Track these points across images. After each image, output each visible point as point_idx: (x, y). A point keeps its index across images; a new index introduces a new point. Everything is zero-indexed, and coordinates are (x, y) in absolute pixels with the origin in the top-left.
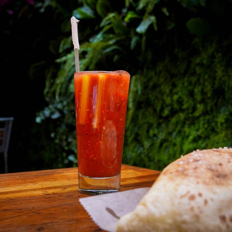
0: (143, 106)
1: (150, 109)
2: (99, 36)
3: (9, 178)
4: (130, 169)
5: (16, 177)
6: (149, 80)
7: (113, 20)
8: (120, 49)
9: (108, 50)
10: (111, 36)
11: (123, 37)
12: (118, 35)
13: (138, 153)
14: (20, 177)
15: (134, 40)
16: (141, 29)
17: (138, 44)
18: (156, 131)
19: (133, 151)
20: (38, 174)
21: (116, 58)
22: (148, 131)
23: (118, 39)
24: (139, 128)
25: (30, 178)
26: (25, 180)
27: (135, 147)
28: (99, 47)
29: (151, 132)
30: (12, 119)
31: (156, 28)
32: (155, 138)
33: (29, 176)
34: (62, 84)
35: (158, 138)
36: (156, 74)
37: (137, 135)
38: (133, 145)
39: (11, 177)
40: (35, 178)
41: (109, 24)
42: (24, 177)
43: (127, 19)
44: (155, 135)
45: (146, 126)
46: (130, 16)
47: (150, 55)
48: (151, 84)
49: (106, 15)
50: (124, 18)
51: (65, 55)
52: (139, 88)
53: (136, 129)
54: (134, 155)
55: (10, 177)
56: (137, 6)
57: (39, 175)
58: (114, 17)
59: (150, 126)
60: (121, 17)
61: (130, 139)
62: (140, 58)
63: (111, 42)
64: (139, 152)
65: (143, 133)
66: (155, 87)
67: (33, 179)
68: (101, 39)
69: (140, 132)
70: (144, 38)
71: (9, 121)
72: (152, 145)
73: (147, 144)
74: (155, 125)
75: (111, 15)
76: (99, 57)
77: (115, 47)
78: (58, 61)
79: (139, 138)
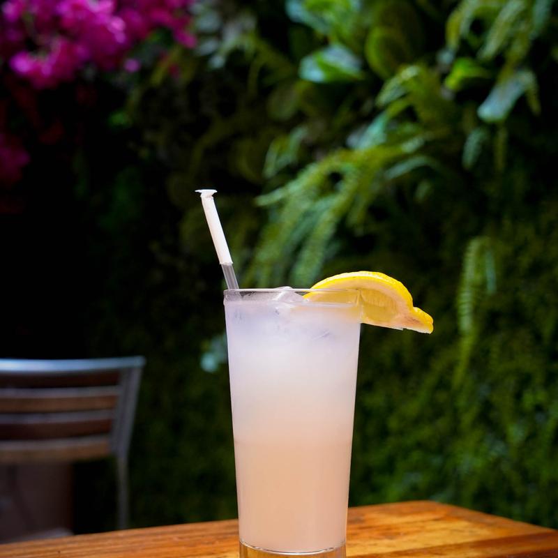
0: (502, 322)
1: (524, 334)
2: (376, 130)
3: (155, 540)
4: (459, 518)
5: (170, 539)
6: (519, 250)
7: (413, 87)
8: (435, 164)
9: (401, 170)
10: (408, 128)
11: (442, 131)
12: (427, 126)
13: (491, 459)
14: (181, 538)
15: (474, 141)
16: (494, 108)
17: (486, 151)
18: (541, 396)
19: (476, 453)
20: (224, 531)
21: (424, 190)
22: (518, 396)
23: (429, 135)
24: (493, 386)
25: (206, 542)
26: (194, 545)
27: (481, 441)
28: (376, 163)
29: (529, 400)
30: (137, 362)
31: (535, 105)
32: (539, 417)
33: (203, 536)
34: (273, 264)
35: (547, 417)
36: (538, 232)
37: (487, 406)
38: (477, 434)
39: (160, 537)
40: (217, 542)
41: (403, 96)
42: (190, 537)
43: (452, 82)
44: (539, 408)
45: (511, 382)
46: (461, 72)
47: (520, 181)
48: (525, 261)
49: (393, 73)
50: (444, 76)
51: (282, 185)
52: (491, 274)
53: (484, 390)
54: (479, 463)
55: (155, 538)
56: (482, 45)
57: (226, 534)
58: (416, 78)
59: (525, 381)
60: (435, 74)
61: (467, 419)
62: (492, 189)
63: (409, 146)
64: (494, 454)
65: (504, 400)
66: (537, 269)
67: (213, 543)
68: (381, 140)
69: (496, 398)
70: (502, 136)
71: (129, 370)
72: (532, 436)
73: (516, 433)
74: (539, 379)
75: (409, 73)
76: (377, 188)
77: (419, 161)
78: (263, 201)
79: (493, 415)
